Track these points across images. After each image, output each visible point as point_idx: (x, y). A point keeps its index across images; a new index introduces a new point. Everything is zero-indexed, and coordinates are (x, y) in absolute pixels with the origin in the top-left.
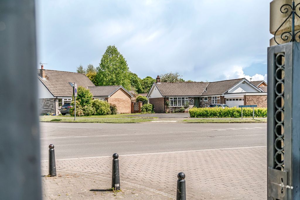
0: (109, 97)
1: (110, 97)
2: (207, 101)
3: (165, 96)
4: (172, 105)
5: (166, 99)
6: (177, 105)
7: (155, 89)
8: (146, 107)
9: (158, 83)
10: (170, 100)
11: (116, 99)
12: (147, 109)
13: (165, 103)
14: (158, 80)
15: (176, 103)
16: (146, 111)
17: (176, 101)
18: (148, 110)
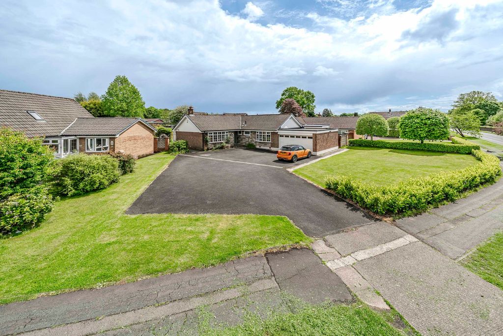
0: (118, 136)
1: (120, 135)
2: (250, 135)
3: (205, 131)
4: (212, 141)
5: (204, 134)
6: (217, 141)
7: (186, 121)
8: (177, 145)
9: (191, 115)
10: (209, 135)
11: (131, 137)
12: (179, 147)
13: (203, 139)
14: (191, 112)
15: (216, 138)
16: (179, 150)
17: (216, 136)
18: (182, 149)
